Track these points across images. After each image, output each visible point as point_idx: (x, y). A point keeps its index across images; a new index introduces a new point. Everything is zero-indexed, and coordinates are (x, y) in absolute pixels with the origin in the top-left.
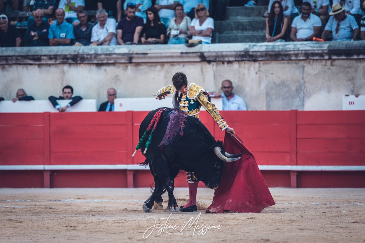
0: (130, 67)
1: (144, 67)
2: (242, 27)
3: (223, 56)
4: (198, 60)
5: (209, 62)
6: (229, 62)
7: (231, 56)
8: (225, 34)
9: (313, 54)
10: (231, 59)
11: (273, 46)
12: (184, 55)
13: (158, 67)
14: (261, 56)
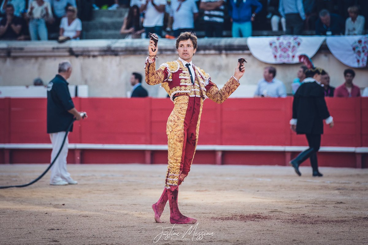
0: (9, 61)
1: (20, 61)
2: (106, 27)
3: (89, 51)
4: (67, 54)
5: (77, 56)
6: (94, 56)
7: (96, 51)
8: (92, 33)
9: (166, 50)
10: (96, 53)
11: (132, 43)
12: (55, 50)
13: (33, 61)
14: (122, 51)
